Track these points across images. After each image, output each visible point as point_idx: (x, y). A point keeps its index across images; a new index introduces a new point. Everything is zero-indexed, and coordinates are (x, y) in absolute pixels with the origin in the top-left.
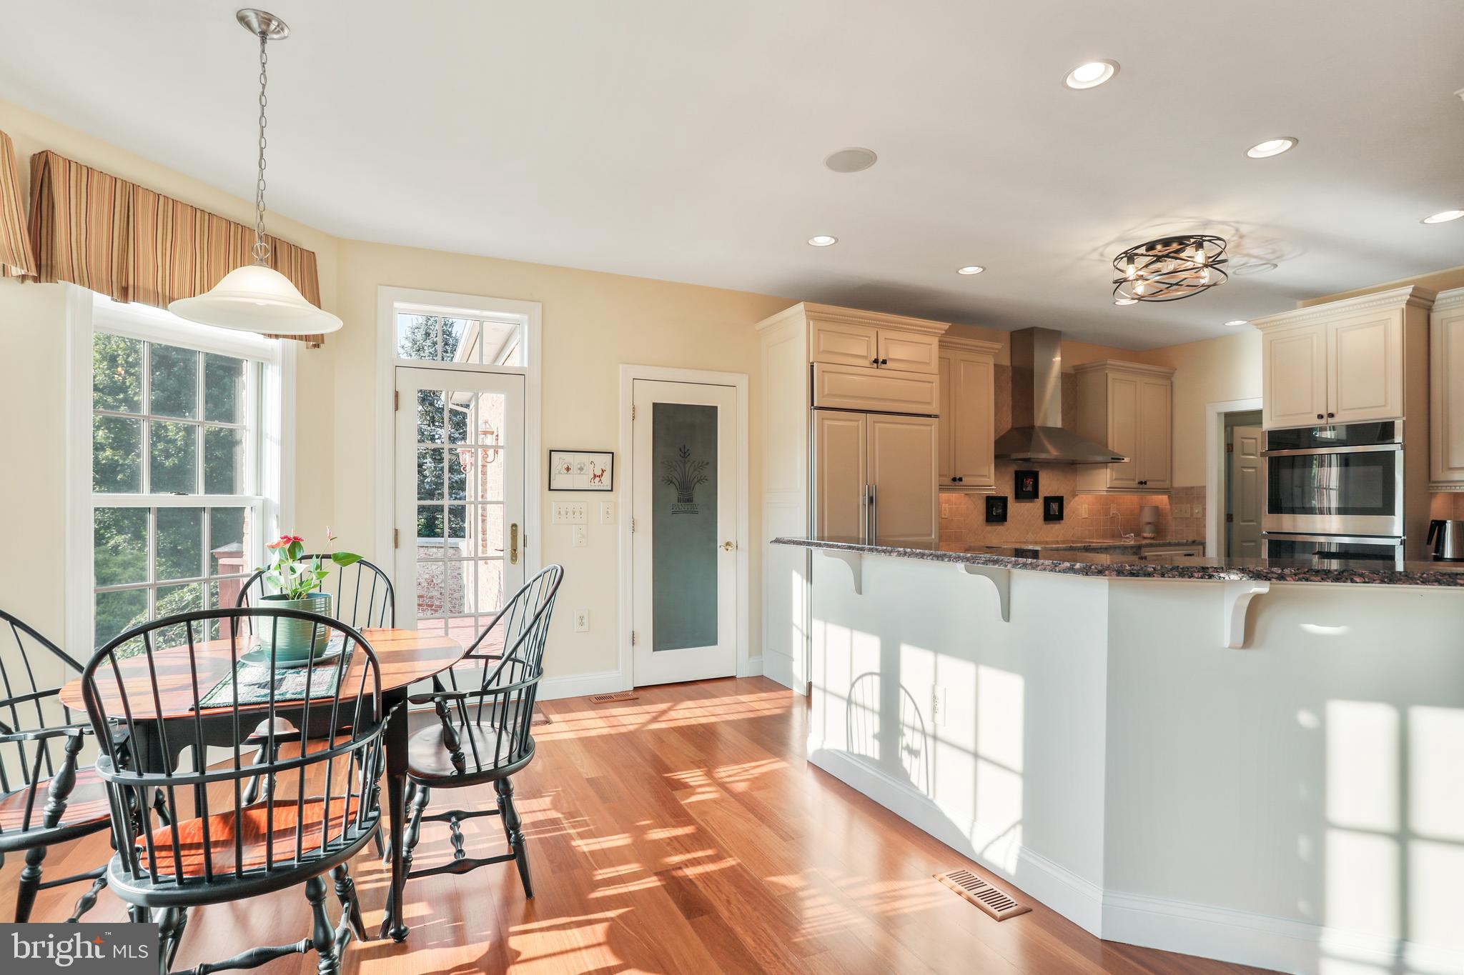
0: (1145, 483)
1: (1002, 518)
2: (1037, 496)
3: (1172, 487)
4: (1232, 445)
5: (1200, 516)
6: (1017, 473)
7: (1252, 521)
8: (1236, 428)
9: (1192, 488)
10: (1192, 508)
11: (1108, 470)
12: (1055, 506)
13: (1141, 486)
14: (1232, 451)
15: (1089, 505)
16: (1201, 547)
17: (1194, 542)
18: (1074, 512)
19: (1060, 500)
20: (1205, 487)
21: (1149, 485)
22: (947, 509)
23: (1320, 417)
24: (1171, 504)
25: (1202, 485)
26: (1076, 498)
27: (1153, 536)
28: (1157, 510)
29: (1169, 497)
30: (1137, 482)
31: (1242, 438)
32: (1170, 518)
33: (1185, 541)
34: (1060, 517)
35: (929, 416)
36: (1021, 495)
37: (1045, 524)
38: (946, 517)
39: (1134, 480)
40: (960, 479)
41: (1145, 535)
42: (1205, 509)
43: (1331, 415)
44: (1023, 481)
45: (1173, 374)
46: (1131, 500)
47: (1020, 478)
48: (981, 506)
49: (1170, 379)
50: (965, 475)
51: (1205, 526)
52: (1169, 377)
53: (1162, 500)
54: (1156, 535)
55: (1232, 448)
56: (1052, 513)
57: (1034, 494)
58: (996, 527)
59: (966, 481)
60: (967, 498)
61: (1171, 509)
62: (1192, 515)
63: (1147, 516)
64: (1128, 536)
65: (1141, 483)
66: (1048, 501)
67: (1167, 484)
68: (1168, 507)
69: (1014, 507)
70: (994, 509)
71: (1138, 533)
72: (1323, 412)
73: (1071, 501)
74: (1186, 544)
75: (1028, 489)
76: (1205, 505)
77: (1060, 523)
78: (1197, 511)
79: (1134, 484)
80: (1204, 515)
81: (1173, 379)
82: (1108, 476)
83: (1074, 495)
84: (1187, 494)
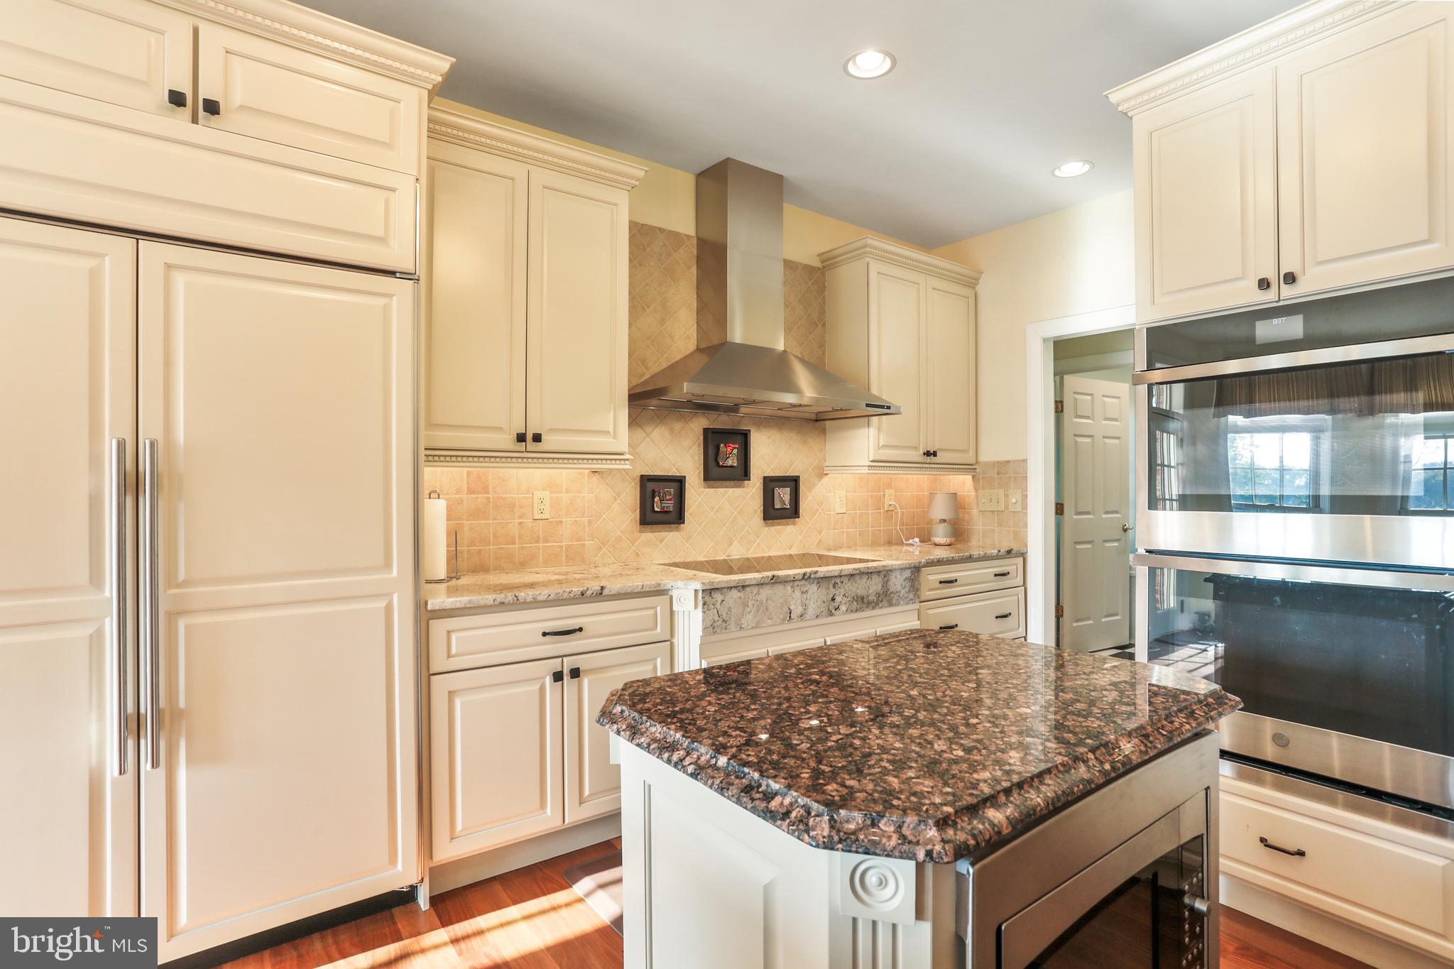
0: (935, 454)
1: (676, 517)
2: (745, 474)
3: (977, 462)
4: (1062, 402)
5: (1019, 508)
6: (706, 431)
7: (1088, 513)
8: (1066, 377)
9: (1008, 462)
10: (1007, 496)
11: (871, 430)
12: (784, 495)
13: (928, 459)
14: (1062, 411)
15: (847, 492)
16: (1020, 560)
17: (1009, 552)
18: (820, 504)
19: (793, 483)
20: (1025, 461)
21: (941, 457)
22: (547, 501)
23: (1264, 284)
24: (976, 490)
25: (1022, 458)
26: (825, 480)
27: (948, 542)
28: (956, 502)
29: (973, 477)
30: (921, 452)
31: (1075, 393)
32: (975, 512)
33: (996, 551)
34: (793, 512)
35: (392, 273)
36: (715, 473)
37: (767, 525)
38: (544, 516)
39: (916, 448)
40: (537, 438)
41: (938, 540)
42: (1026, 496)
43: (1290, 278)
44: (718, 447)
45: (977, 280)
46: (916, 482)
47: (714, 440)
48: (631, 495)
49: (974, 288)
50: (552, 430)
51: (1026, 526)
52: (971, 283)
53: (962, 483)
54: (953, 539)
55: (1062, 407)
56: (778, 506)
57: (744, 472)
58: (663, 534)
59: (549, 442)
60: (595, 479)
61: (977, 497)
62: (1007, 507)
63: (940, 510)
64: (911, 541)
65: (928, 454)
66: (770, 484)
67: (969, 458)
68: (973, 494)
69: (698, 496)
70: (657, 499)
71: (926, 538)
72: (1271, 274)
73: (815, 485)
74: (997, 557)
75: (729, 462)
76: (1026, 490)
77: (794, 524)
78: (1014, 500)
79: (917, 455)
80: (1025, 507)
81: (978, 288)
82: (871, 440)
83: (821, 474)
84: (998, 473)
